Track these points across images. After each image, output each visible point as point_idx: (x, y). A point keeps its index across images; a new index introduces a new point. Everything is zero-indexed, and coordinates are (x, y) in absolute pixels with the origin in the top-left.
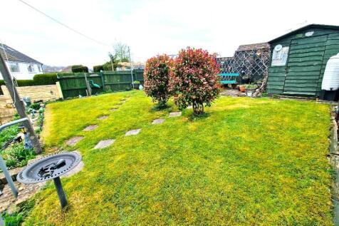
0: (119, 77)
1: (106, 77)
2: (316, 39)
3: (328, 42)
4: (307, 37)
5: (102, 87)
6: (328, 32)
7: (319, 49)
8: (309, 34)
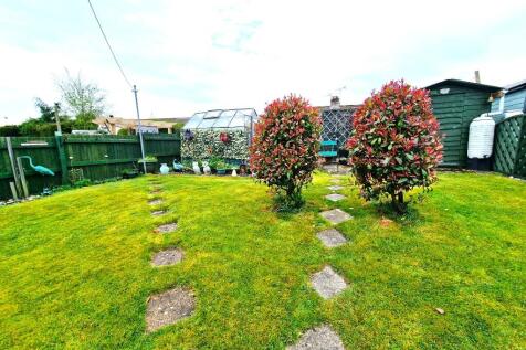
0: (104, 148)
1: (70, 149)
2: (452, 98)
3: (466, 102)
4: (442, 95)
5: (59, 173)
6: (465, 91)
7: (458, 109)
8: (445, 91)
